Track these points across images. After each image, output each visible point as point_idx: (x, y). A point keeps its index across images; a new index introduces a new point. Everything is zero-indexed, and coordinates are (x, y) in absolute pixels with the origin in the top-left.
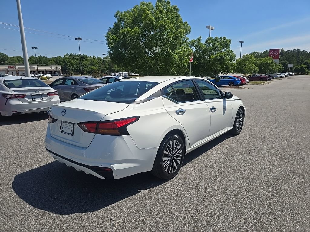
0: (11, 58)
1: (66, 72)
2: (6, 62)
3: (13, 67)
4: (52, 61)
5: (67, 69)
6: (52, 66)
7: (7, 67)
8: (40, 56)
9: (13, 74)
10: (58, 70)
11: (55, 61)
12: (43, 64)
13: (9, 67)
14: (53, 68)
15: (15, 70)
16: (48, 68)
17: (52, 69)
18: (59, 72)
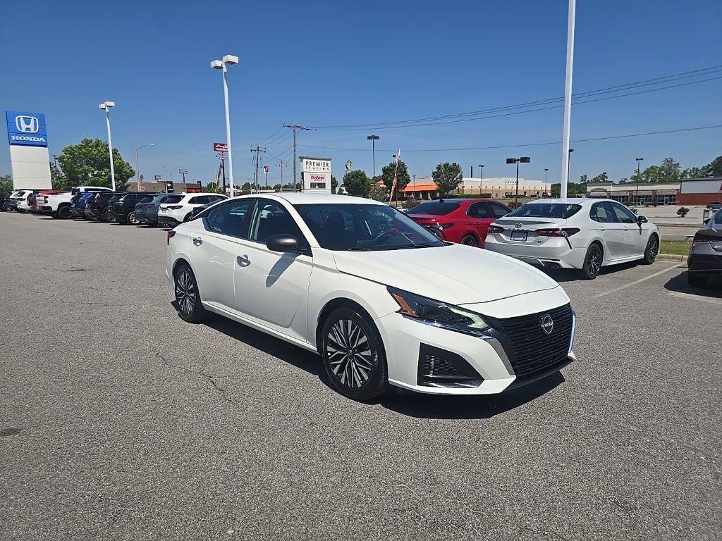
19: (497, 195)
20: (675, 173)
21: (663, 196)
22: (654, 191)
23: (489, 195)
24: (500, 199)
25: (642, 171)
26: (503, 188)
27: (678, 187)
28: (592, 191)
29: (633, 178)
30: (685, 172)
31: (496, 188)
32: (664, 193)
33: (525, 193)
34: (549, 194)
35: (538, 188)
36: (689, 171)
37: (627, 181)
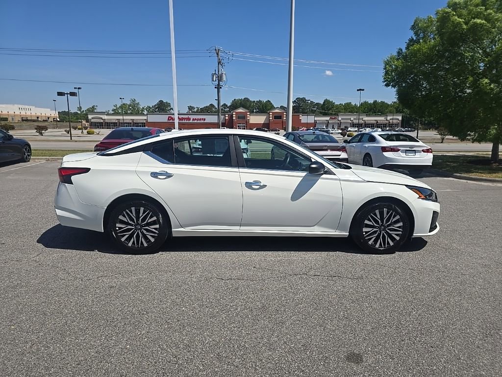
0: (337, 105)
1: (410, 125)
2: (330, 112)
3: (336, 118)
4: (391, 108)
5: (413, 121)
6: (387, 116)
7: (328, 118)
8: (376, 101)
9: (333, 128)
10: (395, 121)
11: (396, 108)
12: (378, 112)
13: (331, 118)
14: (389, 118)
15: (337, 122)
16: (381, 119)
17: (387, 120)
18: (397, 125)
19: (13, 119)
20: (138, 108)
21: (138, 123)
22: (133, 120)
23: (6, 119)
24: (15, 123)
25: (118, 106)
26: (17, 113)
27: (145, 118)
28: (93, 118)
29: (113, 110)
30: (143, 108)
31: (11, 113)
32: (138, 122)
33: (38, 118)
34: (58, 120)
35: (48, 115)
36: (145, 108)
37: (109, 112)
